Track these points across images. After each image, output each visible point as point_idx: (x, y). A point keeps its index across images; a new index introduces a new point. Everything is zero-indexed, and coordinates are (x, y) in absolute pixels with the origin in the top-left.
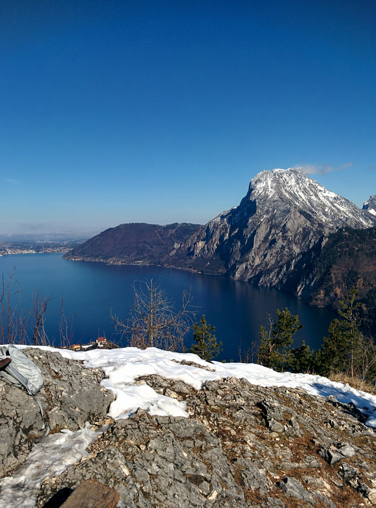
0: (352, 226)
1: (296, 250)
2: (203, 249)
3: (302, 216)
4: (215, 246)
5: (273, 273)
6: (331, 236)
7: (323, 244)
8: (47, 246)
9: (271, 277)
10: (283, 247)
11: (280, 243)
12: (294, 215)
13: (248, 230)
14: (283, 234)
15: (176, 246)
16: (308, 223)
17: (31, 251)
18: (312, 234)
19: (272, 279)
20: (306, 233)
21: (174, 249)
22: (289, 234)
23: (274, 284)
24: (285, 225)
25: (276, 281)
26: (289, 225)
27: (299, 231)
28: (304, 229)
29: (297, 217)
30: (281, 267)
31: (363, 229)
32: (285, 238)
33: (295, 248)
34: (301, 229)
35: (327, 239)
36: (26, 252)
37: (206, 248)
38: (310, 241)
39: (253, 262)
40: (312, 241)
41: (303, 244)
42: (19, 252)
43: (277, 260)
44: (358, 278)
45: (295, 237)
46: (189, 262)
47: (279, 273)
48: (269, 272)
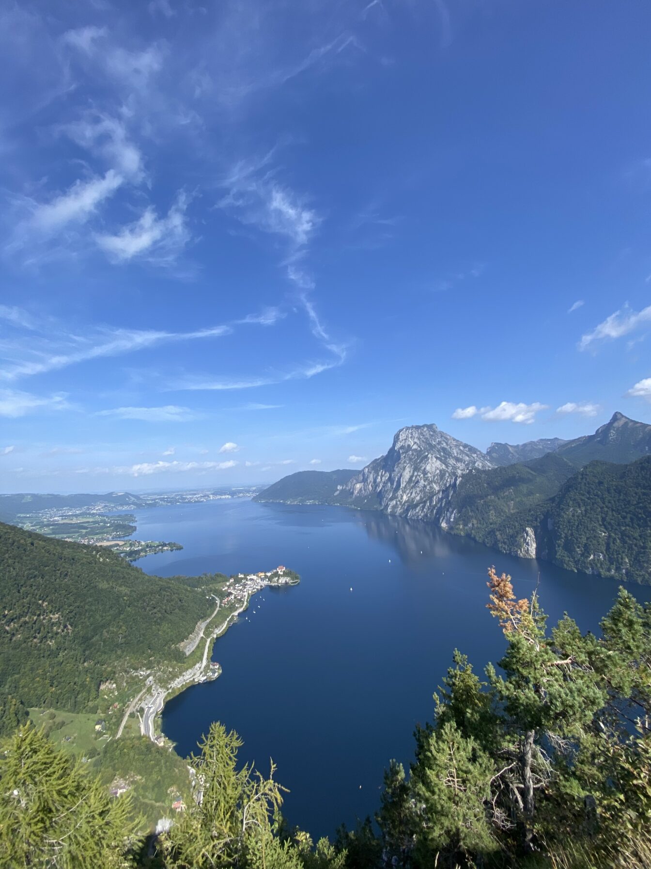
0: (480, 468)
1: (436, 487)
2: (361, 490)
3: (438, 461)
4: (370, 486)
5: (419, 507)
6: (463, 476)
7: (458, 482)
8: (240, 492)
9: (417, 511)
10: (425, 486)
11: (422, 483)
12: (431, 460)
13: (395, 473)
14: (424, 476)
15: (339, 487)
16: (444, 467)
17: (227, 496)
18: (447, 475)
19: (418, 512)
20: (442, 474)
21: (338, 490)
22: (429, 475)
23: (420, 517)
24: (425, 469)
25: (422, 514)
26: (428, 468)
27: (437, 473)
28: (441, 471)
29: (434, 461)
30: (425, 502)
31: (489, 470)
32: (426, 479)
33: (435, 486)
34: (438, 471)
35: (461, 479)
36: (224, 497)
37: (363, 489)
38: (447, 481)
39: (402, 499)
40: (449, 480)
41: (441, 483)
42: (219, 497)
43: (421, 497)
44: (490, 510)
45: (434, 478)
46: (350, 500)
47: (423, 507)
48: (416, 506)
